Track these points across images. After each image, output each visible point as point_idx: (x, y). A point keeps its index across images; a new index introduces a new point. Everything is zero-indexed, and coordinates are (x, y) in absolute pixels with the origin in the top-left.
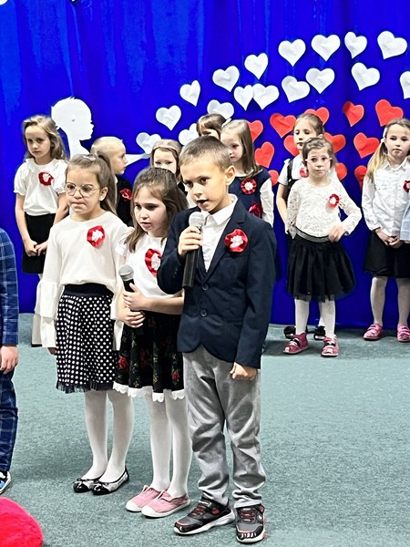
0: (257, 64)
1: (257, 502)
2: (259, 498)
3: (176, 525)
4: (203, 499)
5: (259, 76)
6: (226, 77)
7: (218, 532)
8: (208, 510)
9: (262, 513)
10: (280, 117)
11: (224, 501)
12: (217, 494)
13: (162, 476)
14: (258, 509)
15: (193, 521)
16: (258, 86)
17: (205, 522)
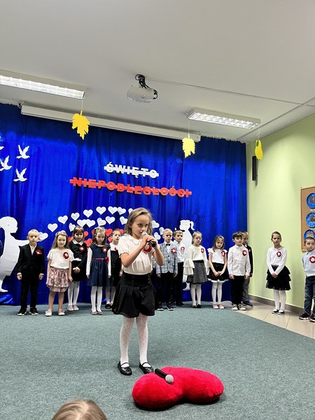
0: (88, 213)
5: (88, 217)
6: (75, 216)
16: (88, 220)
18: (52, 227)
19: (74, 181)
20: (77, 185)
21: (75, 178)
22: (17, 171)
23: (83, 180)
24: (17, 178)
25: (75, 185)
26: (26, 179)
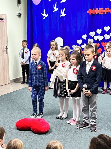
0: (99, 31)
1: (95, 123)
2: (96, 123)
3: (78, 127)
4: (84, 122)
5: (99, 34)
6: (92, 34)
7: (86, 129)
8: (85, 124)
9: (96, 126)
10: (103, 43)
11: (88, 123)
12: (87, 121)
13: (75, 116)
14: (95, 125)
15: (81, 126)
16: (99, 36)
17: (84, 127)
18: (80, 42)
19: (90, 11)
20: (92, 13)
21: (90, 9)
22: (61, 11)
23: (95, 9)
24: (62, 15)
25: (90, 14)
26: (65, 14)
